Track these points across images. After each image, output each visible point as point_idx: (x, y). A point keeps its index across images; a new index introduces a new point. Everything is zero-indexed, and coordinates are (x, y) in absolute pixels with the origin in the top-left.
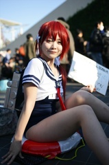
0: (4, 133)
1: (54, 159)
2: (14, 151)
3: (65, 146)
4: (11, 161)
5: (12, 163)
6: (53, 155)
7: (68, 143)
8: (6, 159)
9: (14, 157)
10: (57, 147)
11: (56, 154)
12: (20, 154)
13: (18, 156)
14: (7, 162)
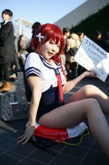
0: (20, 118)
1: (62, 143)
2: (29, 134)
3: (72, 133)
4: (26, 142)
5: (26, 144)
6: (61, 140)
7: (75, 131)
8: (21, 140)
9: (28, 139)
10: (66, 134)
11: (64, 139)
12: (34, 137)
13: (31, 138)
14: (22, 142)
